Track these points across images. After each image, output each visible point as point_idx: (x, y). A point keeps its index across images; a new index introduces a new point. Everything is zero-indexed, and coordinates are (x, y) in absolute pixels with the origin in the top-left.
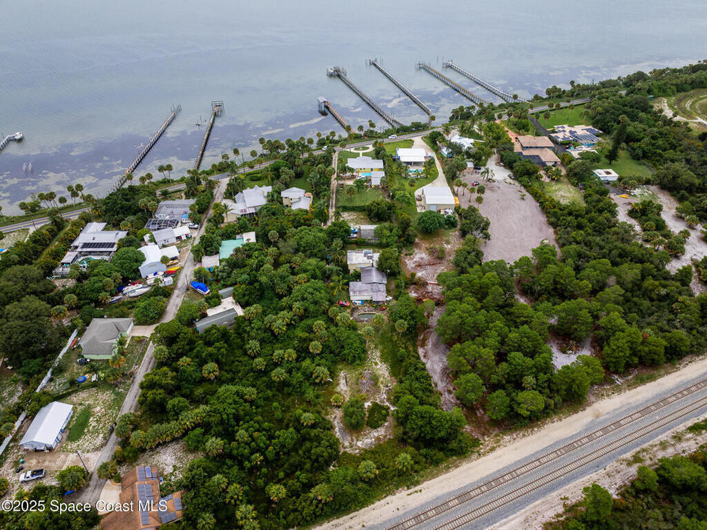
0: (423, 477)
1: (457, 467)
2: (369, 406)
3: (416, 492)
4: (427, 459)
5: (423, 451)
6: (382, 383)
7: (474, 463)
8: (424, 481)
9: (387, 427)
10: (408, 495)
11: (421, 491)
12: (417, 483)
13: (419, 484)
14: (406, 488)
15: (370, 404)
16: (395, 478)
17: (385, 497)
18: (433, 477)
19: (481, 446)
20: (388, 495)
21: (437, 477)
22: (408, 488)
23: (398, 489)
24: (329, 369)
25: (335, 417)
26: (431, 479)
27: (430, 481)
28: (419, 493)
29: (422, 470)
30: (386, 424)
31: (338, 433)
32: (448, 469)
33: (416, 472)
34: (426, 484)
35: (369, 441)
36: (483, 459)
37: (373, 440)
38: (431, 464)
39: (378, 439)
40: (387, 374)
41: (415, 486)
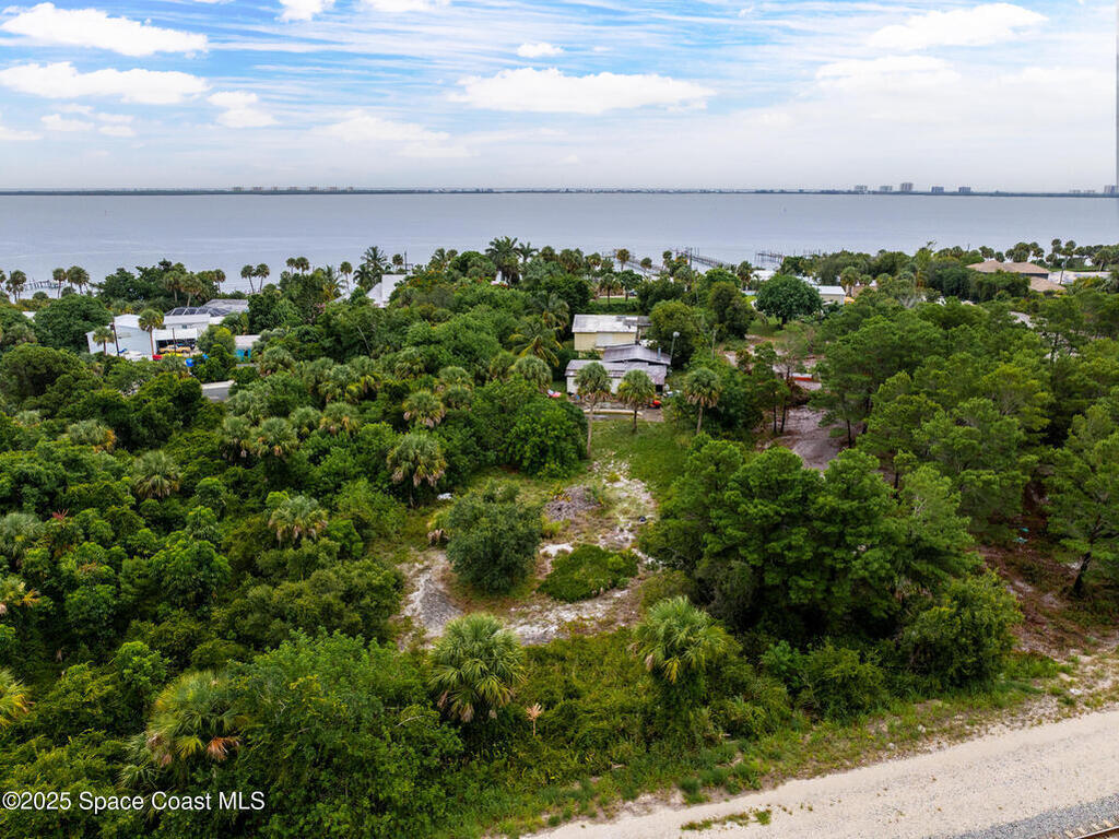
0: (775, 757)
1: (959, 736)
2: (563, 552)
3: (741, 818)
4: (794, 692)
5: (778, 652)
6: (625, 512)
7: (1048, 731)
8: (785, 776)
9: (621, 601)
10: (692, 827)
11: (763, 817)
12: (747, 781)
13: (756, 789)
14: (678, 797)
15: (570, 549)
16: (625, 746)
17: (554, 823)
18: (835, 764)
19: (1064, 676)
20: (568, 817)
21: (859, 764)
22: (692, 796)
23: (634, 797)
24: (448, 455)
25: (428, 568)
26: (818, 772)
27: (818, 782)
28: (755, 827)
29: (769, 731)
30: (618, 595)
31: (417, 605)
32: (908, 741)
33: (737, 729)
34: (794, 790)
35: (537, 630)
36: (1088, 722)
37: (553, 628)
38: (816, 712)
39: (577, 627)
40: (644, 497)
41: (733, 791)
